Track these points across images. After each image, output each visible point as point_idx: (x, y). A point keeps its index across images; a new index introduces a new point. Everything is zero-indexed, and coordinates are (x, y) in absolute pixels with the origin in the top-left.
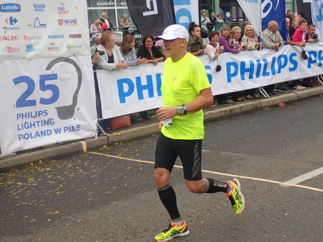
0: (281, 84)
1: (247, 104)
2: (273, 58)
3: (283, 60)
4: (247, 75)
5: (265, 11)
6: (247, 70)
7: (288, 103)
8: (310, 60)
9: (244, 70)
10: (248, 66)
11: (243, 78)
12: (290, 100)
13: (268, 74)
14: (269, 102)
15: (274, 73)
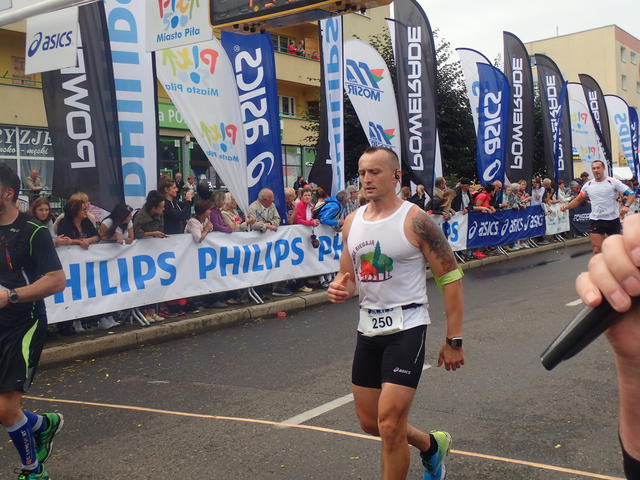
0: (280, 284)
1: (229, 313)
2: (267, 243)
3: (282, 247)
4: (229, 267)
5: (255, 174)
6: (230, 261)
7: (292, 312)
8: (322, 248)
9: (224, 261)
10: (231, 255)
11: (224, 274)
12: (295, 307)
13: (261, 268)
14: (262, 310)
15: (270, 267)
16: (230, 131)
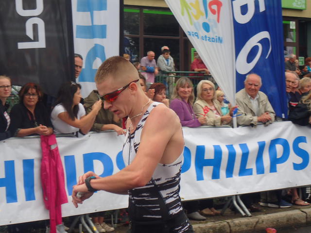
2: (259, 143)
3: (279, 148)
4: (208, 170)
6: (208, 163)
9: (201, 162)
10: (209, 155)
11: (200, 177)
13: (250, 172)
15: (261, 171)
16: (215, 7)
